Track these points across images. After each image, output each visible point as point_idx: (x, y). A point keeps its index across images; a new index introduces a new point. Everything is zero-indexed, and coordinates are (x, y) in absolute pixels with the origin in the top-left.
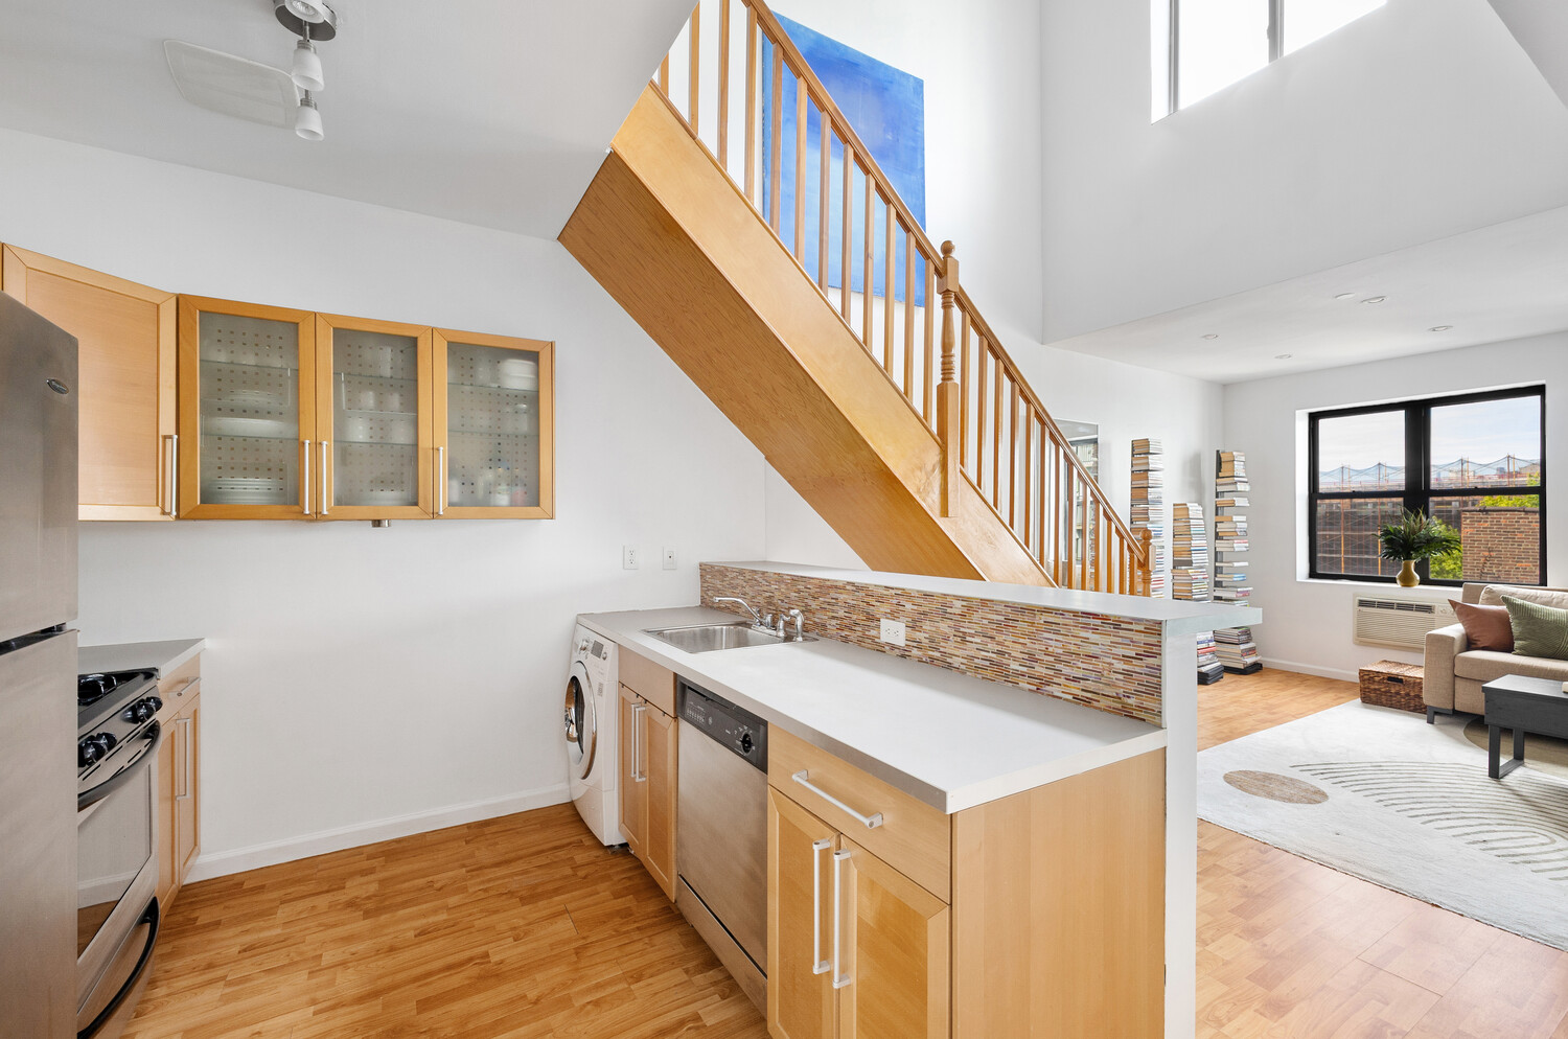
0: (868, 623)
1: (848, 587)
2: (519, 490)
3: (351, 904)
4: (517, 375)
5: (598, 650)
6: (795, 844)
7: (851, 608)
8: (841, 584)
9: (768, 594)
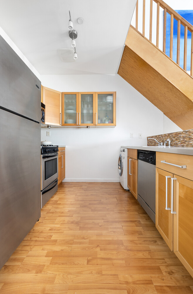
0: (190, 140)
1: (183, 132)
2: (110, 121)
3: (82, 189)
4: (109, 99)
5: (124, 151)
6: (162, 178)
7: (184, 137)
8: (182, 132)
9: (162, 140)
